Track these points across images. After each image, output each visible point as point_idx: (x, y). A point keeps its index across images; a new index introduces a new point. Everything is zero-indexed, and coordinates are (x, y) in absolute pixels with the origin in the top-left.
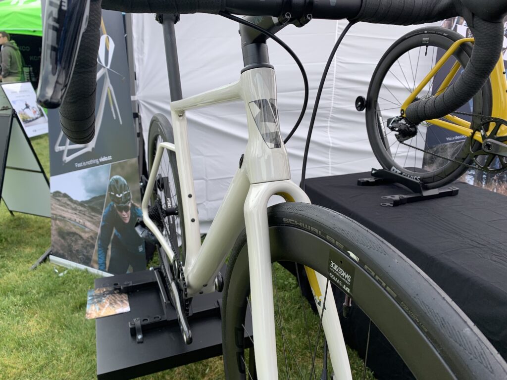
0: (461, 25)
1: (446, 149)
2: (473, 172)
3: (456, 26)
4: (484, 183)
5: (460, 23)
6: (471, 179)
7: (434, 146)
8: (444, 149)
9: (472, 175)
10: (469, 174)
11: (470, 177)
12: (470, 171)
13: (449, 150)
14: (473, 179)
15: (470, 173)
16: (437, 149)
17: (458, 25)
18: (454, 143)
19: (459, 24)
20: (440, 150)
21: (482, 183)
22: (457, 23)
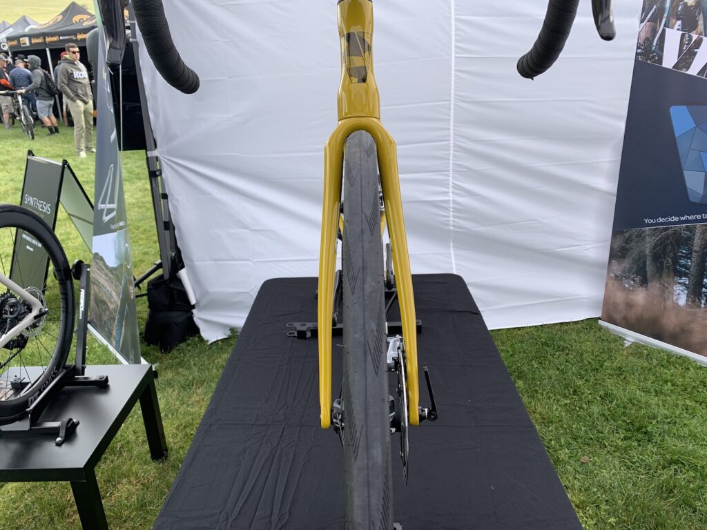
0: (673, 28)
1: (645, 237)
2: (685, 280)
3: (664, 31)
4: (703, 302)
5: (670, 25)
6: (682, 291)
7: (626, 230)
8: (641, 237)
9: (684, 284)
10: (679, 283)
11: (681, 288)
12: (681, 278)
13: (648, 239)
14: (686, 292)
15: (680, 281)
16: (631, 236)
17: (667, 29)
18: (655, 229)
19: (668, 27)
20: (634, 237)
21: (700, 302)
22: (666, 25)
